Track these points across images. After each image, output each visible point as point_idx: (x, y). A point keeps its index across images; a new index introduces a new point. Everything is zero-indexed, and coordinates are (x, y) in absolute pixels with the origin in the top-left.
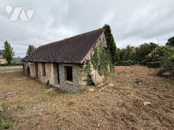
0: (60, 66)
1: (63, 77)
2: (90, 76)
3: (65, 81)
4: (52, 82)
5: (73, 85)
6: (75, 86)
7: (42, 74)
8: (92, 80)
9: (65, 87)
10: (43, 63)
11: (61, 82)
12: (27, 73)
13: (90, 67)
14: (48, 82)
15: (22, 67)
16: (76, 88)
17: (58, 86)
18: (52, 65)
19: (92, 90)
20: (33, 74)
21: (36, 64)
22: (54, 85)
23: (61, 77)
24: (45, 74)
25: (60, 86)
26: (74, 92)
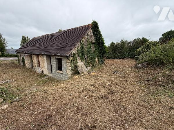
0: (52, 58)
1: (54, 68)
2: (76, 67)
3: (57, 70)
4: (46, 72)
5: (62, 74)
6: (64, 74)
7: (36, 65)
8: (77, 70)
9: (57, 76)
10: (37, 55)
11: (53, 72)
12: (22, 64)
13: (76, 59)
14: (43, 72)
15: (16, 58)
16: (65, 76)
17: (51, 75)
18: (45, 57)
19: (77, 77)
20: (28, 65)
21: (31, 55)
22: (47, 74)
23: (53, 68)
24: (39, 66)
25: (53, 75)
26: (63, 79)
